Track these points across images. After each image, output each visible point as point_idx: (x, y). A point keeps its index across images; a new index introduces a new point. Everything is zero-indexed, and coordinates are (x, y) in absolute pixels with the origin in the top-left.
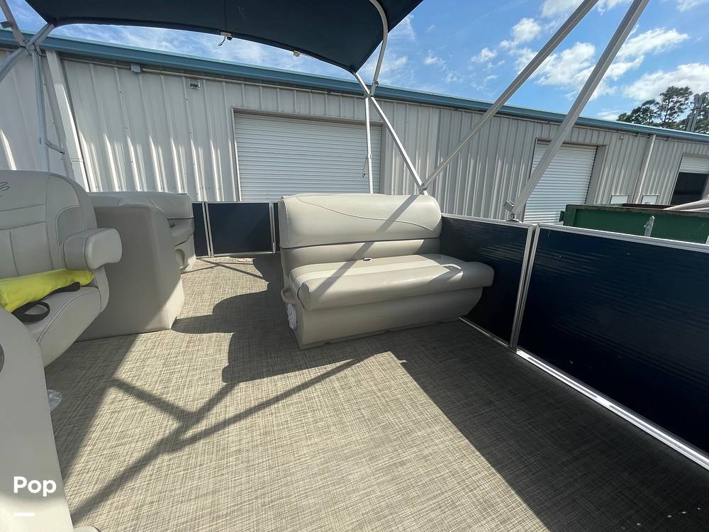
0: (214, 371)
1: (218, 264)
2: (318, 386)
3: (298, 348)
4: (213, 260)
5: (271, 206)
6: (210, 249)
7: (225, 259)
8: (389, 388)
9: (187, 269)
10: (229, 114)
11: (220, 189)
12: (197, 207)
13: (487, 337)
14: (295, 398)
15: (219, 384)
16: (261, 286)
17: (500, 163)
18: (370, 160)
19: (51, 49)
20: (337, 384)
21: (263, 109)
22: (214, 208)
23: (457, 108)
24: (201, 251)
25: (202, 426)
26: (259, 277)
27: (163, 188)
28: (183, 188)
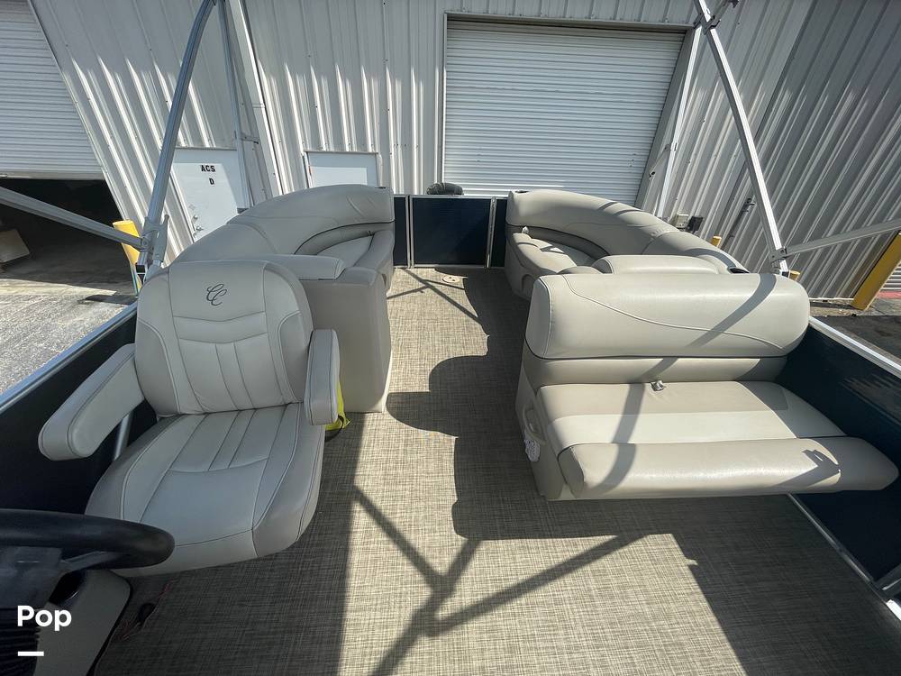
0: (439, 507)
2: (568, 579)
3: (537, 490)
5: (493, 204)
6: (410, 254)
7: (428, 272)
8: (668, 617)
9: (389, 293)
10: (440, 21)
11: (418, 147)
12: (399, 202)
13: (827, 542)
14: (540, 595)
18: (673, 153)
20: (593, 584)
24: (399, 259)
26: (473, 317)
27: (351, 144)
28: (374, 145)
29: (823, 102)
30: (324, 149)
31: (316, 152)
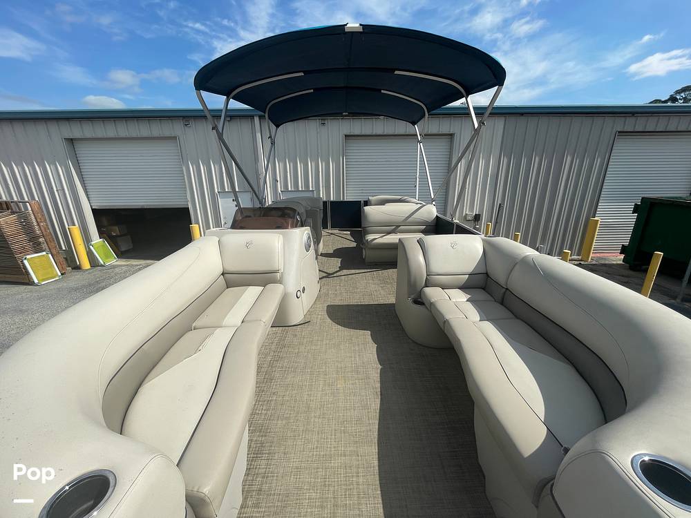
0: (336, 266)
1: (332, 234)
2: (370, 273)
4: (330, 231)
6: (329, 225)
7: (336, 231)
10: (342, 137)
12: (325, 203)
14: (361, 274)
15: (338, 269)
16: (354, 244)
17: (569, 159)
19: (256, 115)
21: (363, 133)
22: (332, 203)
23: (522, 114)
24: (325, 227)
25: (335, 275)
26: (352, 241)
27: (302, 187)
28: (312, 187)
29: (524, 161)
30: (290, 189)
31: (286, 191)
